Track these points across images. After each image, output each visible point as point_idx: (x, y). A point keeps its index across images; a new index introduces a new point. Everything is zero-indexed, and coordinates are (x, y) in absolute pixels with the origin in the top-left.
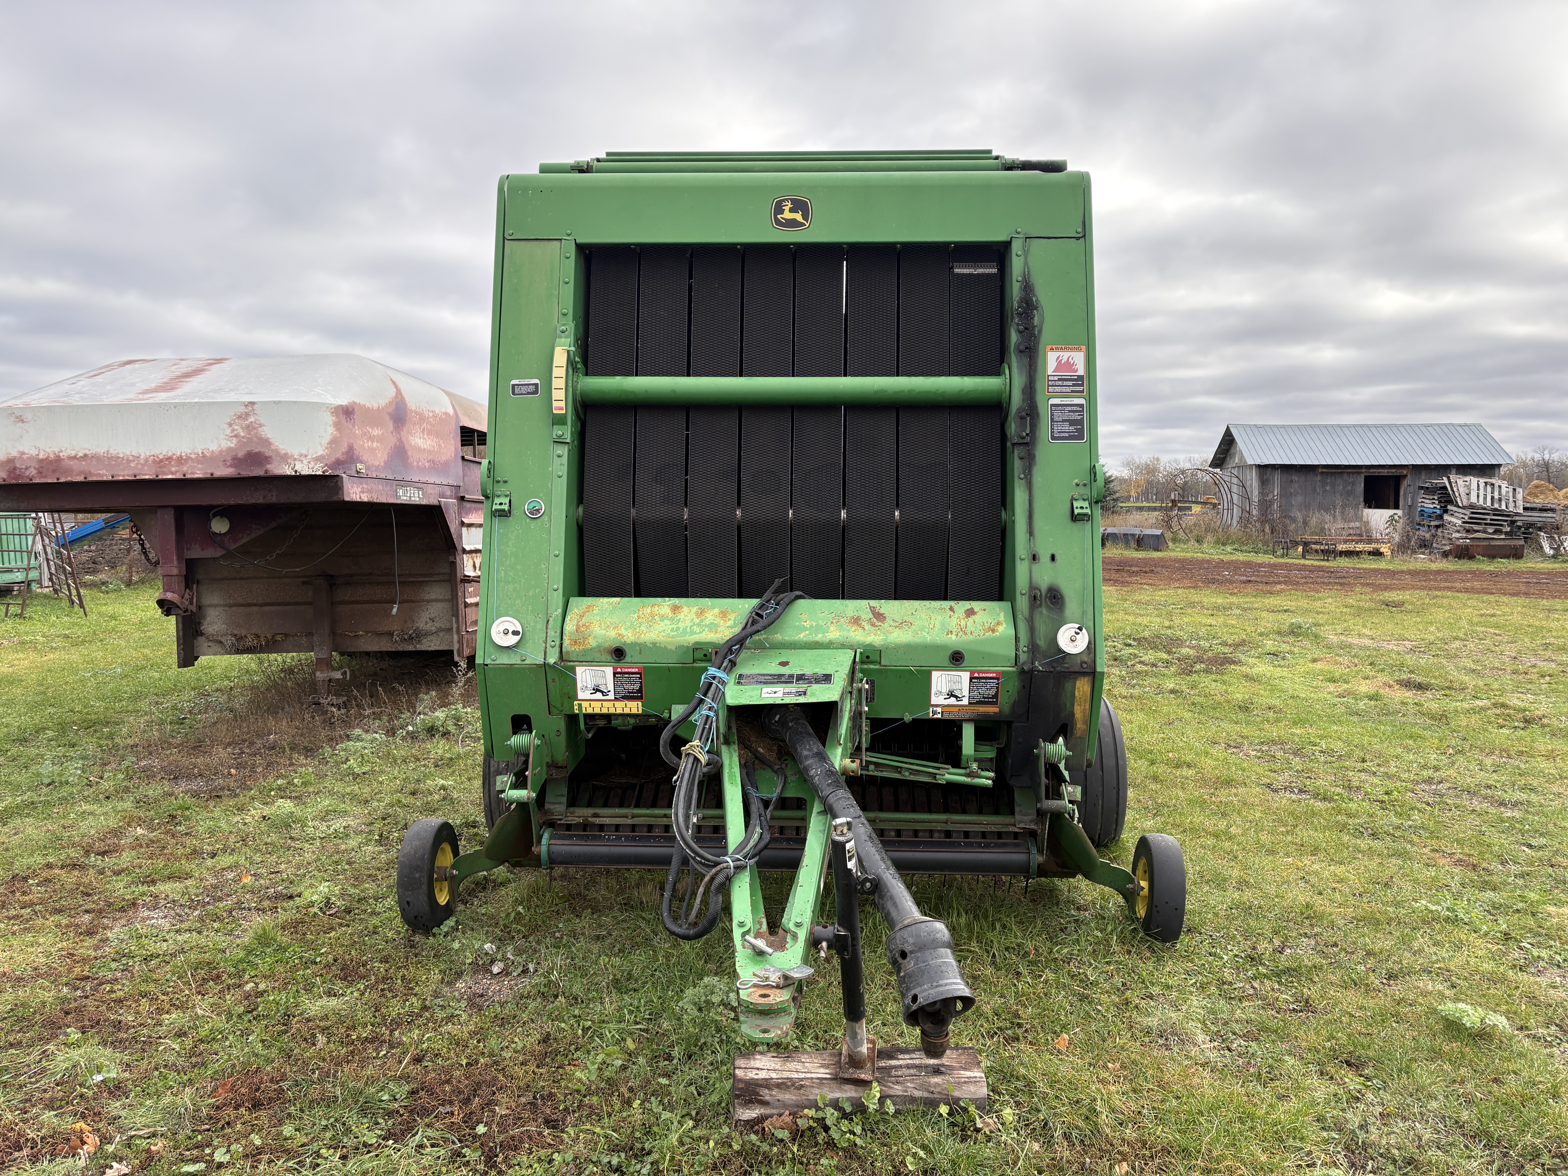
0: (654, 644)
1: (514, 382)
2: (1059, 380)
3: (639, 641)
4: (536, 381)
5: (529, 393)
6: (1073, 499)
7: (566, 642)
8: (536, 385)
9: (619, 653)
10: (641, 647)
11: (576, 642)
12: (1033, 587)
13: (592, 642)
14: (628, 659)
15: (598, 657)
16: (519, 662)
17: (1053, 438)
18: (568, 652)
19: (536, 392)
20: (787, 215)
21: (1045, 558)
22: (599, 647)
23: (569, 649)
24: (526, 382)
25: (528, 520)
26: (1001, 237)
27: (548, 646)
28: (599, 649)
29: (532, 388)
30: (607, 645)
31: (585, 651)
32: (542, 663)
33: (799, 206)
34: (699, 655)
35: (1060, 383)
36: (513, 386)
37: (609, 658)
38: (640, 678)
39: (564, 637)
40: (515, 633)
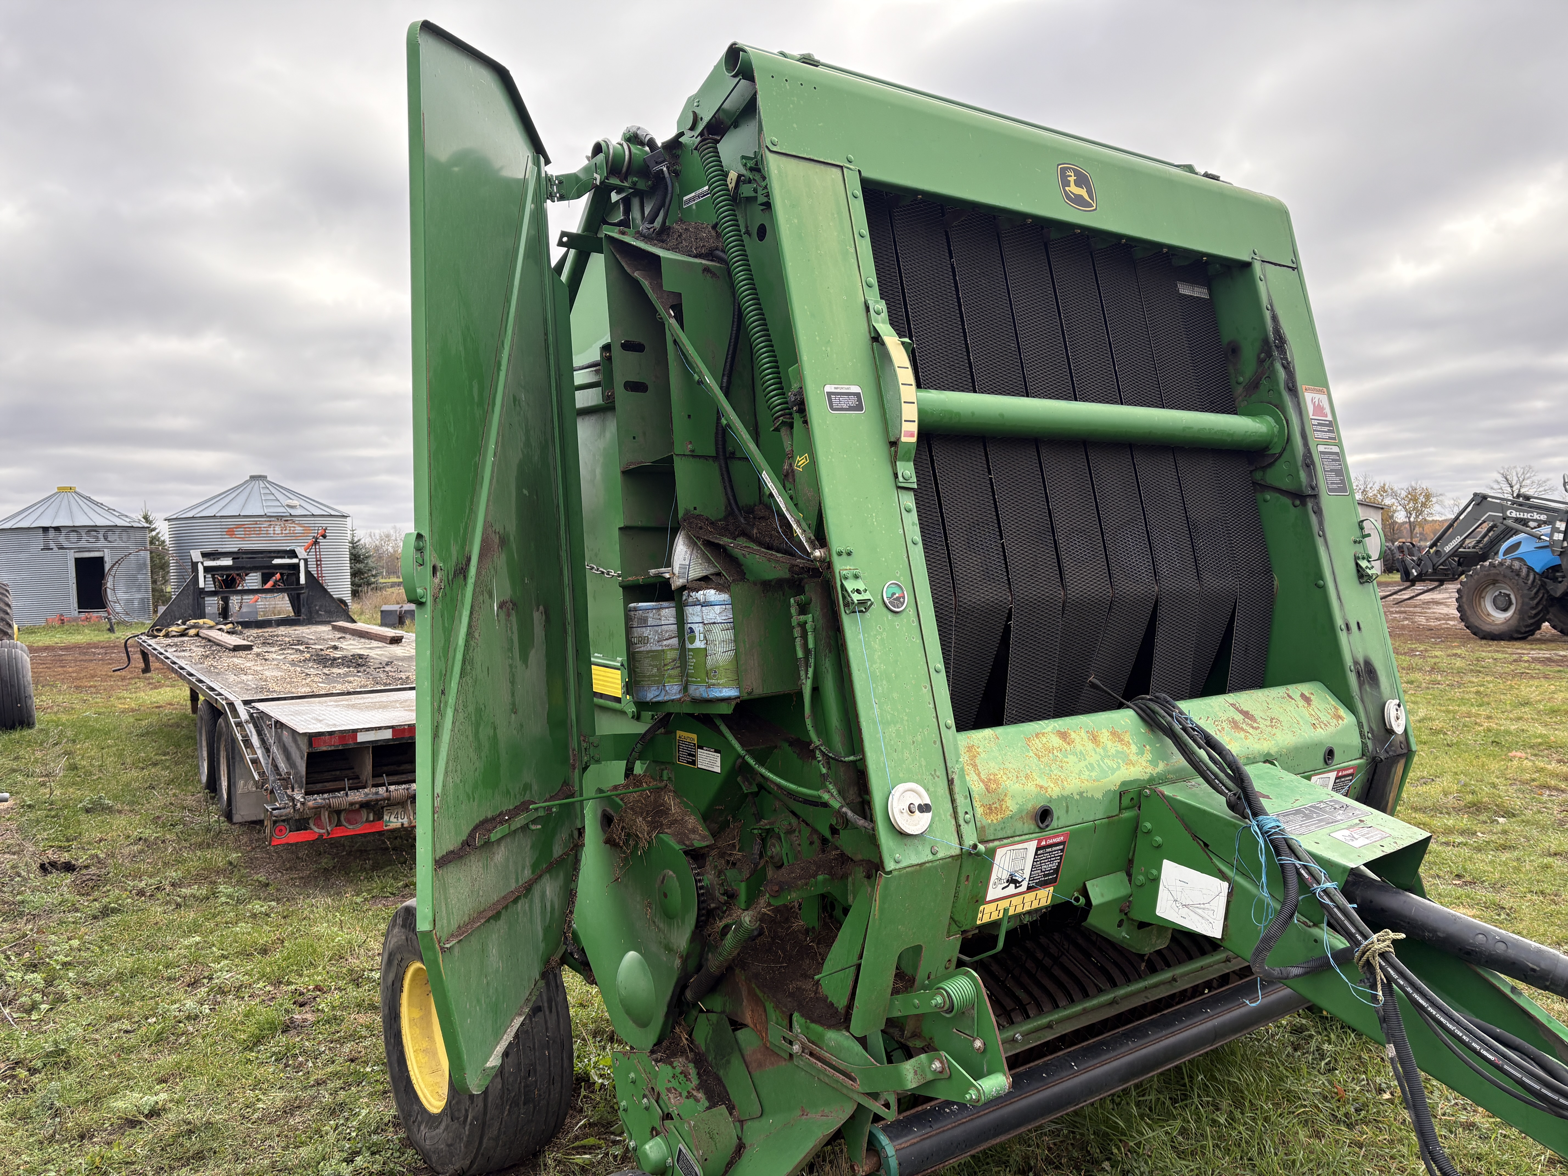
0: (1081, 794)
1: (829, 388)
2: (1319, 424)
3: (1065, 793)
4: (855, 389)
5: (850, 409)
6: (1356, 558)
7: (979, 811)
8: (858, 395)
9: (1044, 815)
10: (1066, 800)
11: (990, 809)
12: (1356, 663)
13: (1012, 806)
14: (1054, 824)
15: (1020, 827)
16: (931, 857)
17: (1331, 490)
18: (983, 827)
19: (859, 407)
20: (1073, 189)
21: (1354, 627)
22: (1020, 811)
23: (984, 822)
24: (844, 389)
25: (890, 616)
26: (1245, 257)
27: (961, 822)
28: (1019, 816)
29: (853, 401)
30: (1030, 806)
31: (1004, 821)
32: (958, 852)
33: (1082, 180)
34: (1126, 801)
35: (1319, 428)
36: (829, 394)
37: (1033, 827)
38: (1062, 850)
39: (975, 804)
40: (924, 808)
